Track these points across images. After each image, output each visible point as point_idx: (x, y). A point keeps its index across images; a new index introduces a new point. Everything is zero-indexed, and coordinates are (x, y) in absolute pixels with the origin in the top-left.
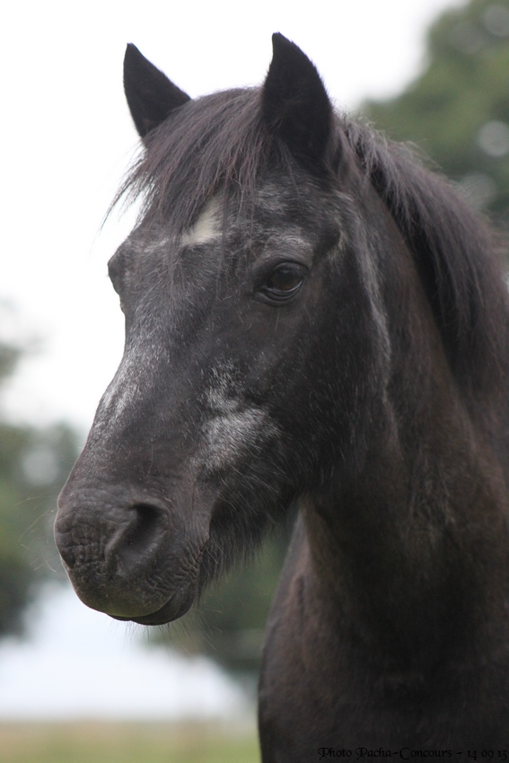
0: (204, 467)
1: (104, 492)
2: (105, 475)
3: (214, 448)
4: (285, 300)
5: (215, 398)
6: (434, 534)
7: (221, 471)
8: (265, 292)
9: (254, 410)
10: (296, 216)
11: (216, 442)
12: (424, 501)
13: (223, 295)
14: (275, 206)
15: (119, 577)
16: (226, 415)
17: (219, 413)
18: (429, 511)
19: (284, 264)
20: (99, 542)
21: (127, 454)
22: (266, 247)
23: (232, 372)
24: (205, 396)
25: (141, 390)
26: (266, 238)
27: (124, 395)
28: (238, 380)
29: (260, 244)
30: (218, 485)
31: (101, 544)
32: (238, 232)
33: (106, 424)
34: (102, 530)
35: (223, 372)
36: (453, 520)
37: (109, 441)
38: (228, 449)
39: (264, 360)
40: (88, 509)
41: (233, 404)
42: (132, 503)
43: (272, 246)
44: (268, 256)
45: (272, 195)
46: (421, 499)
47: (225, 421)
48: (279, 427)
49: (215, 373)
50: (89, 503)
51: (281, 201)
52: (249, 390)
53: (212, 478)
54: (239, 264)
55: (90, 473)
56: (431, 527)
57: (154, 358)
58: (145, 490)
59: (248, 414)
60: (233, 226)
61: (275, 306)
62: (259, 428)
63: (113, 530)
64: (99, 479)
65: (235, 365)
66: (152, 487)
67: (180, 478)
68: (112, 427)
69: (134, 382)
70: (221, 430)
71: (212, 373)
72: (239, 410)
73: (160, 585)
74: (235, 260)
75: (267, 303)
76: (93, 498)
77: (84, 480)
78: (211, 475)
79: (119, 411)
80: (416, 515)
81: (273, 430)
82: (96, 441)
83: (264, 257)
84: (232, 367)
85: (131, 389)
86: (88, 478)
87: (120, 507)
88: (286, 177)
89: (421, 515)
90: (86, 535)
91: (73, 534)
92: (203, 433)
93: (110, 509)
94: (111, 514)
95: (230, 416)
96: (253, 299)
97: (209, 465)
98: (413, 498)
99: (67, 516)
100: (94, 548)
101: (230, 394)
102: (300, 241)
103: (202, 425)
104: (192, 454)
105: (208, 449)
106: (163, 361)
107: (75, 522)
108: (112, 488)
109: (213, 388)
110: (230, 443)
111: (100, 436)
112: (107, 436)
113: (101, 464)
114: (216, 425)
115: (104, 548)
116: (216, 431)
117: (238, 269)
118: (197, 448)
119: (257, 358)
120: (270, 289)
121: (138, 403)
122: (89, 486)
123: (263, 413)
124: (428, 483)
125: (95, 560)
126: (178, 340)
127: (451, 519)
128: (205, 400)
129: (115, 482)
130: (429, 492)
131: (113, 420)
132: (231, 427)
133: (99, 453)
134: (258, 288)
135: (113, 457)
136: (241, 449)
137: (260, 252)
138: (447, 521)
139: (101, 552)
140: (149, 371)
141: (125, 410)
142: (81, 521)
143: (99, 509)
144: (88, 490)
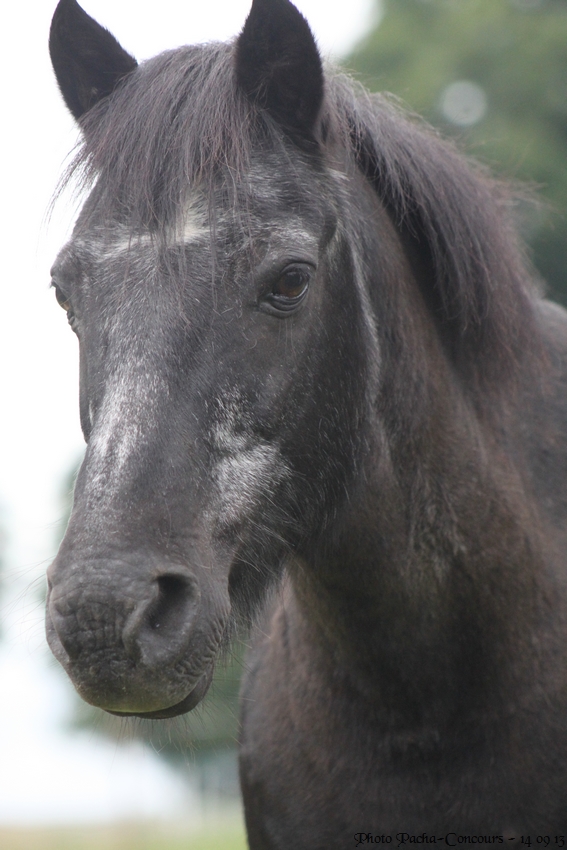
0: (217, 521)
1: (118, 562)
2: (117, 541)
3: (226, 496)
4: (292, 309)
5: (223, 435)
6: (440, 567)
7: (237, 524)
8: (271, 300)
9: (263, 447)
10: (293, 203)
11: (227, 489)
12: (426, 530)
13: (220, 307)
14: (267, 194)
15: (143, 665)
16: (235, 455)
17: (226, 453)
18: (433, 540)
19: (293, 265)
20: (114, 625)
21: (139, 513)
22: (269, 245)
23: (239, 402)
24: (212, 434)
25: (144, 432)
26: (268, 234)
27: (125, 440)
28: (245, 411)
29: (262, 242)
30: (233, 542)
31: (118, 627)
32: (231, 227)
33: (108, 477)
34: (117, 610)
35: (230, 402)
36: (463, 548)
37: (115, 498)
38: (242, 498)
39: (273, 383)
40: (99, 585)
41: (240, 442)
42: (156, 574)
43: (277, 244)
44: (275, 257)
45: (261, 178)
46: (423, 528)
47: (234, 463)
48: (290, 466)
49: (221, 405)
50: (101, 577)
51: (273, 186)
52: (258, 423)
53: (227, 534)
54: (239, 268)
55: (98, 540)
56: (436, 559)
57: (151, 391)
58: (167, 557)
59: (258, 452)
60: (222, 220)
61: (282, 318)
62: (271, 468)
63: (132, 610)
64: (111, 546)
65: (242, 393)
66: (172, 551)
67: (196, 537)
68: (116, 481)
69: (134, 422)
70: (231, 474)
71: (217, 404)
72: (248, 448)
73: (188, 672)
74: (233, 263)
75: (274, 315)
76: (106, 571)
77: (90, 549)
78: (227, 532)
79: (122, 461)
80: (417, 547)
81: (285, 471)
82: (99, 499)
83: (269, 259)
84: (238, 396)
85: (132, 431)
86: (96, 546)
87: (141, 579)
88: (274, 155)
89: (423, 546)
90: (97, 617)
91: (78, 616)
92: (212, 479)
93: (129, 583)
94: (130, 589)
95: (239, 456)
96: (258, 310)
97: (223, 518)
98: (413, 527)
99: (71, 594)
100: (109, 632)
101: (238, 430)
102: (306, 235)
103: (211, 470)
104: (204, 506)
105: (220, 499)
106: (162, 392)
107: (82, 601)
108: (128, 557)
109: (220, 422)
110: (244, 490)
111: (103, 493)
112: (112, 492)
113: (111, 528)
114: (224, 467)
115: (121, 632)
116: (225, 476)
117: (238, 275)
118: (208, 499)
119: (264, 382)
120: (276, 297)
121: (143, 448)
122: (98, 556)
123: (275, 450)
124: (430, 510)
125: (110, 647)
126: (174, 365)
127: (461, 547)
128: (212, 439)
129: (130, 549)
130: (431, 519)
131: (117, 471)
132: (241, 470)
133: (105, 514)
134: (263, 297)
135: (123, 519)
136: (256, 496)
137: (263, 253)
138: (455, 551)
139: (118, 638)
140: (148, 408)
141: (129, 459)
142: (90, 600)
143: (115, 583)
144: (97, 561)
